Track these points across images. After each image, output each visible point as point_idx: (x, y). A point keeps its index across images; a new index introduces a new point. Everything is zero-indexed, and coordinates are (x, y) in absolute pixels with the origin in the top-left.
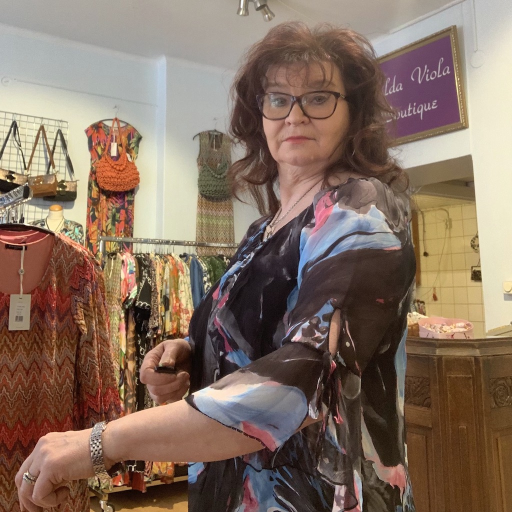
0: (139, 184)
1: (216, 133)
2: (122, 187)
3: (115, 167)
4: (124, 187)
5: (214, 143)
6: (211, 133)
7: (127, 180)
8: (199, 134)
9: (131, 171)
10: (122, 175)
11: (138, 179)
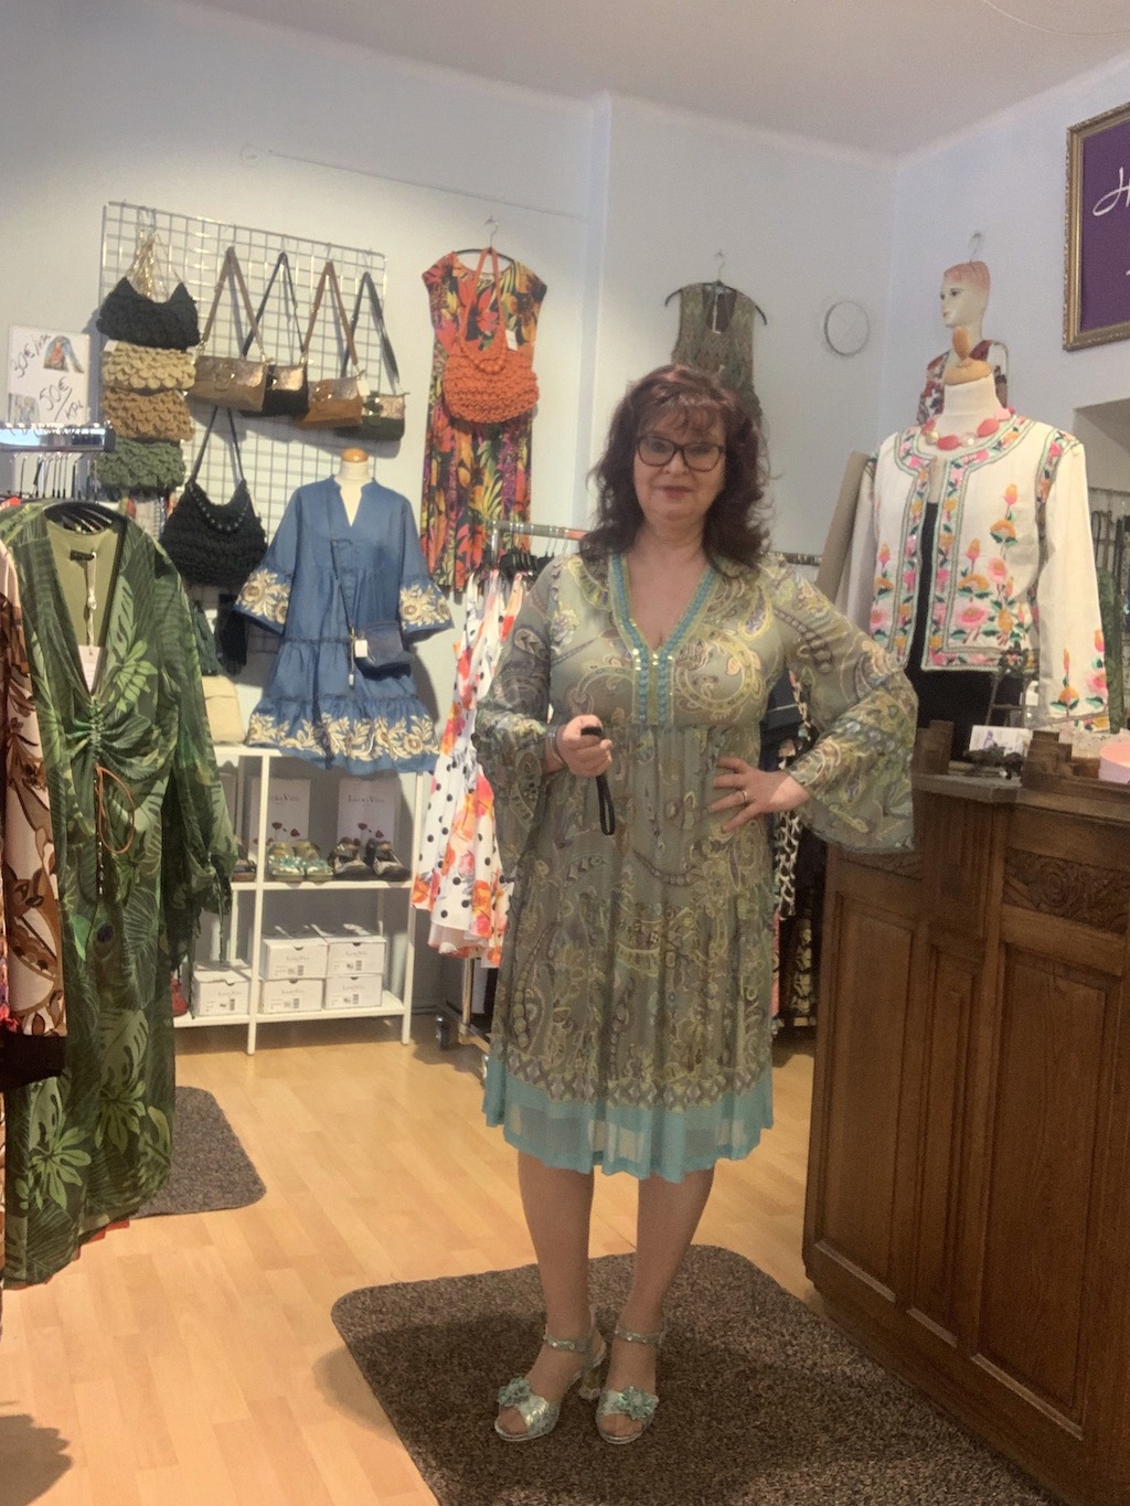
0: (538, 402)
1: (719, 291)
2: (500, 411)
3: (482, 366)
4: (504, 412)
5: (715, 314)
6: (709, 288)
7: (509, 395)
8: (680, 291)
9: (519, 373)
10: (499, 385)
11: (533, 392)
